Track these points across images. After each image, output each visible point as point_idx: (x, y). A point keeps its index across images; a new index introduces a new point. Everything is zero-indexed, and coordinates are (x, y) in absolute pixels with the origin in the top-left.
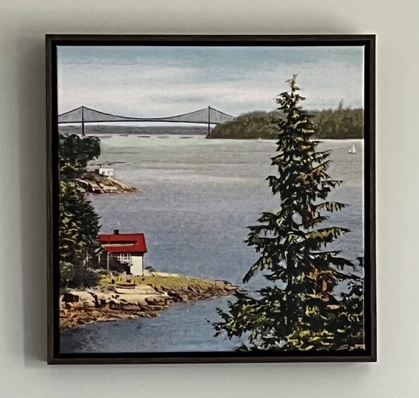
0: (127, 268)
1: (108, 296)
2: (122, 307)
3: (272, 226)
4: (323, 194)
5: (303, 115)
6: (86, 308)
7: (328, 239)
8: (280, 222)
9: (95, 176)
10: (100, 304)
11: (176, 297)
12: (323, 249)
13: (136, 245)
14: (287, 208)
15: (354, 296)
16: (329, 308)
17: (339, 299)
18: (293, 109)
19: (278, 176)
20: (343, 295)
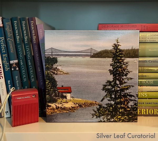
0: (65, 97)
1: (60, 106)
2: (64, 109)
3: (110, 85)
4: (126, 75)
5: (120, 50)
6: (53, 109)
7: (127, 89)
8: (112, 83)
9: (56, 69)
10: (57, 108)
11: (80, 106)
12: (126, 92)
13: (68, 90)
14: (115, 79)
15: (135, 106)
16: (127, 110)
17: (130, 107)
18: (117, 49)
19: (112, 69)
20: (131, 105)
